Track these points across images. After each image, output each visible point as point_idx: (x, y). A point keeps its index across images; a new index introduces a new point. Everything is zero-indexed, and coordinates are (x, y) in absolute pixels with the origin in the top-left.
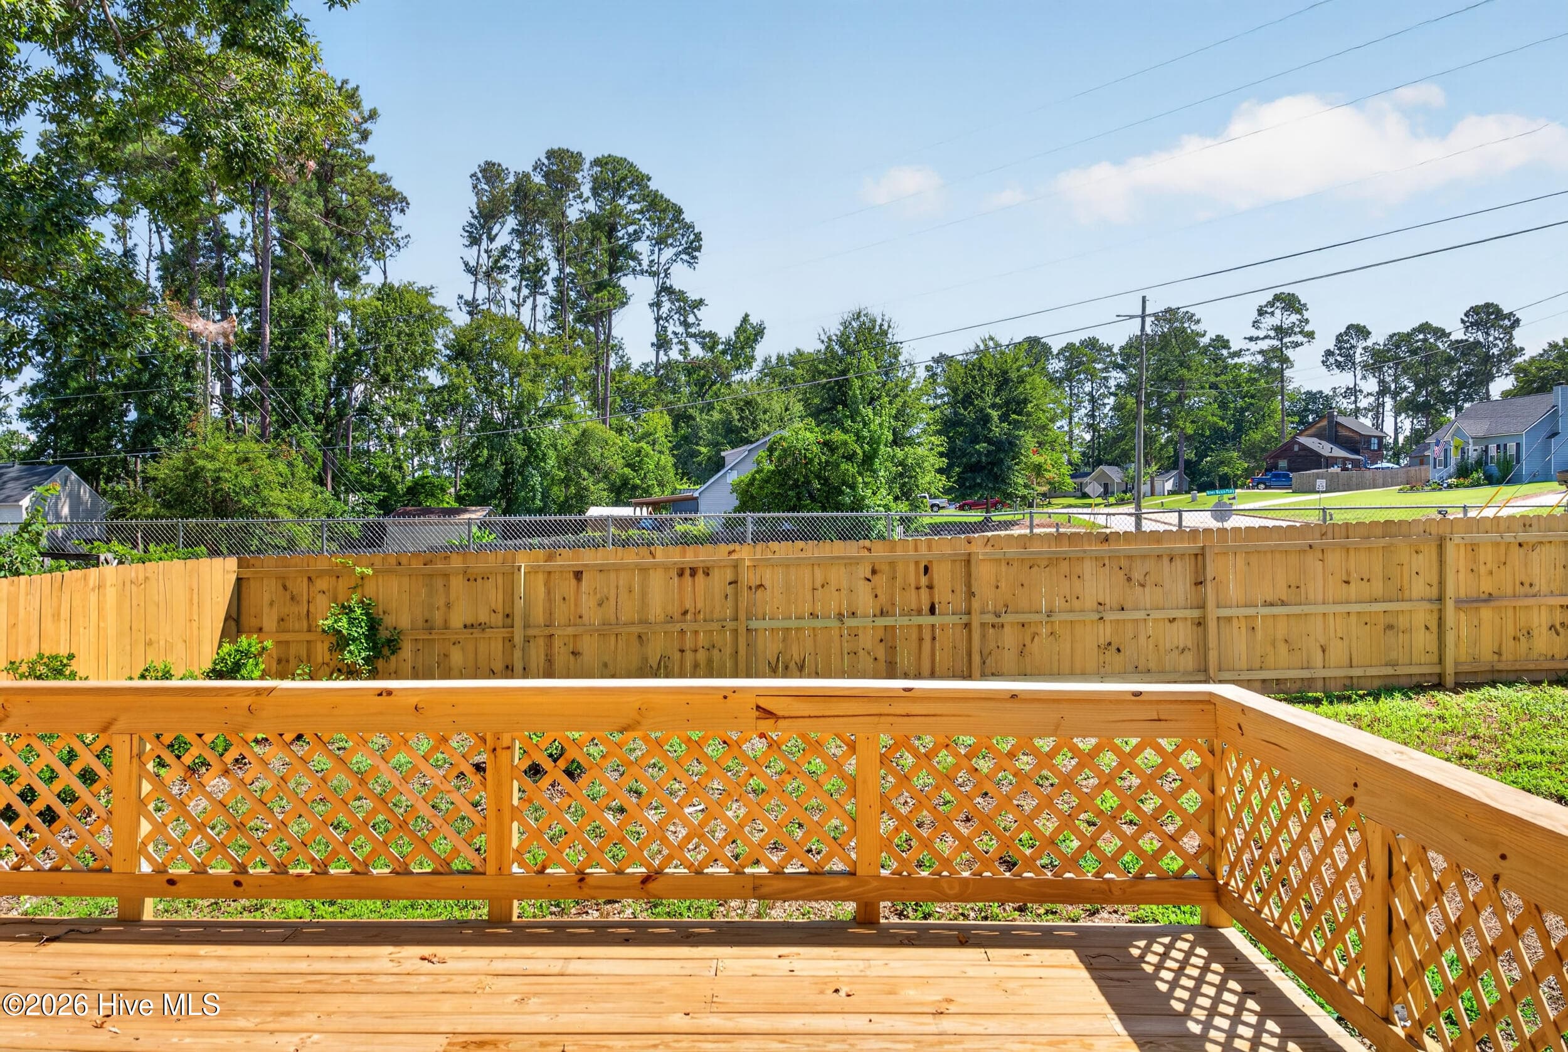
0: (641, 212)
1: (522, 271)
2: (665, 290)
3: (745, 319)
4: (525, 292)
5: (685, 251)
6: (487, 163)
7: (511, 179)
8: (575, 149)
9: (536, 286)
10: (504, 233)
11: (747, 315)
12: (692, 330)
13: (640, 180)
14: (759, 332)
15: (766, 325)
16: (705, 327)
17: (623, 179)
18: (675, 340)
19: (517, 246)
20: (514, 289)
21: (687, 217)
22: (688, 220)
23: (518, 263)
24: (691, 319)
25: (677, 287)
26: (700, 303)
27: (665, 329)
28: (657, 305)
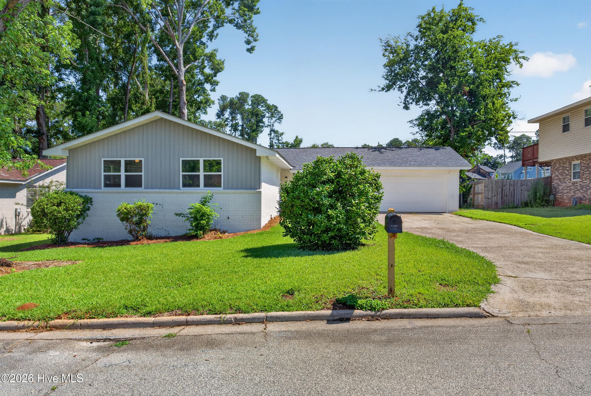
0: (265, 110)
1: (232, 126)
2: (272, 130)
3: (297, 137)
4: (232, 131)
5: (278, 119)
6: (222, 95)
7: (229, 99)
8: (247, 92)
9: (236, 130)
10: (227, 114)
11: (297, 136)
12: (280, 142)
13: (264, 101)
14: (301, 141)
15: (303, 139)
16: (284, 141)
17: (260, 101)
18: (275, 145)
19: (230, 118)
20: (230, 130)
21: (279, 109)
22: (279, 110)
23: (231, 123)
24: (280, 138)
25: (276, 129)
26: (282, 134)
27: (272, 141)
28: (270, 134)
